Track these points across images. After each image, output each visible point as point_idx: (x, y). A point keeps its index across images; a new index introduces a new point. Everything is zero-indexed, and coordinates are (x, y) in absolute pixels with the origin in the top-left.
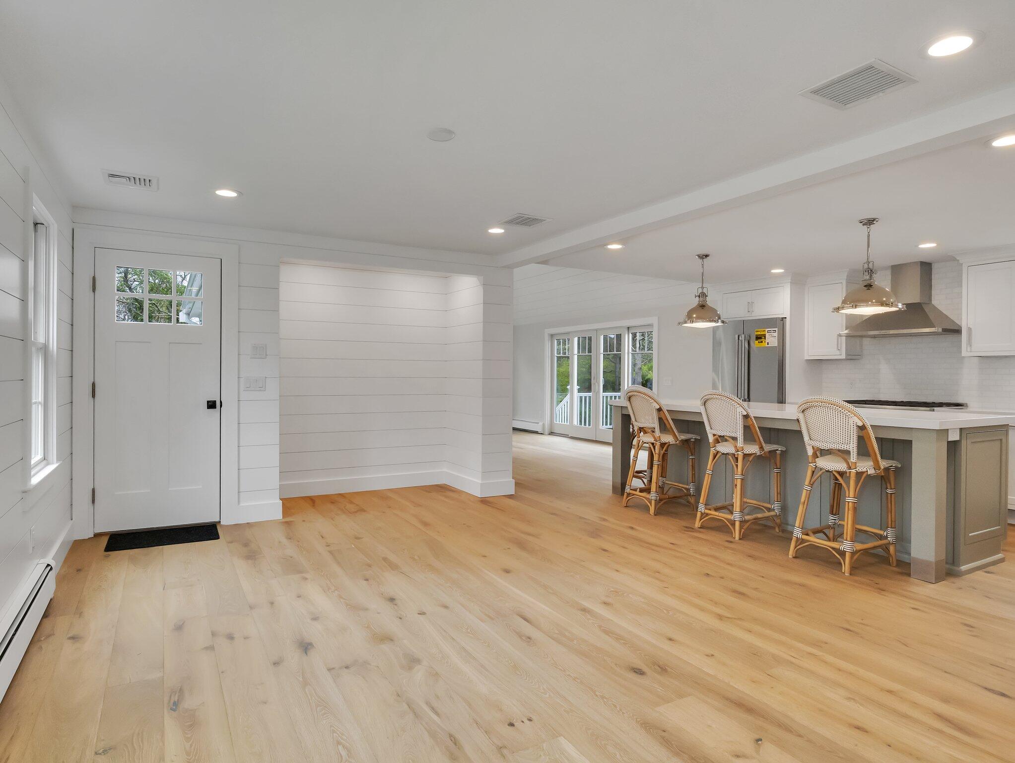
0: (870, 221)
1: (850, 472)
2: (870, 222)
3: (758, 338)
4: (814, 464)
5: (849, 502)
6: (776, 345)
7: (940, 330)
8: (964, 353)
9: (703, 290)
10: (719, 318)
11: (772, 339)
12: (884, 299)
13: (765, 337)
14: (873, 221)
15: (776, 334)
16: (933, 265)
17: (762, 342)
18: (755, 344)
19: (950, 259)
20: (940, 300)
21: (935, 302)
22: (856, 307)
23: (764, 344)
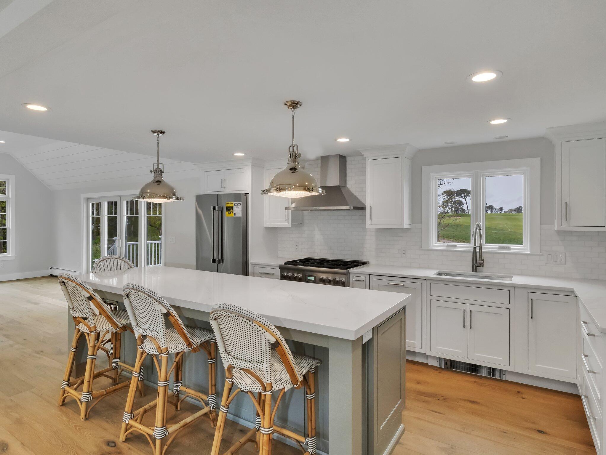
0: (294, 103)
1: (265, 394)
2: (295, 105)
3: (228, 209)
4: (230, 380)
5: (263, 434)
6: (241, 216)
7: (352, 208)
8: (367, 226)
9: (158, 166)
10: (174, 195)
11: (238, 212)
12: (307, 183)
13: (233, 209)
14: (297, 104)
15: (240, 207)
16: (347, 158)
17: (231, 213)
18: (226, 214)
19: (358, 154)
20: (351, 185)
21: (348, 186)
22: (280, 191)
23: (232, 215)
